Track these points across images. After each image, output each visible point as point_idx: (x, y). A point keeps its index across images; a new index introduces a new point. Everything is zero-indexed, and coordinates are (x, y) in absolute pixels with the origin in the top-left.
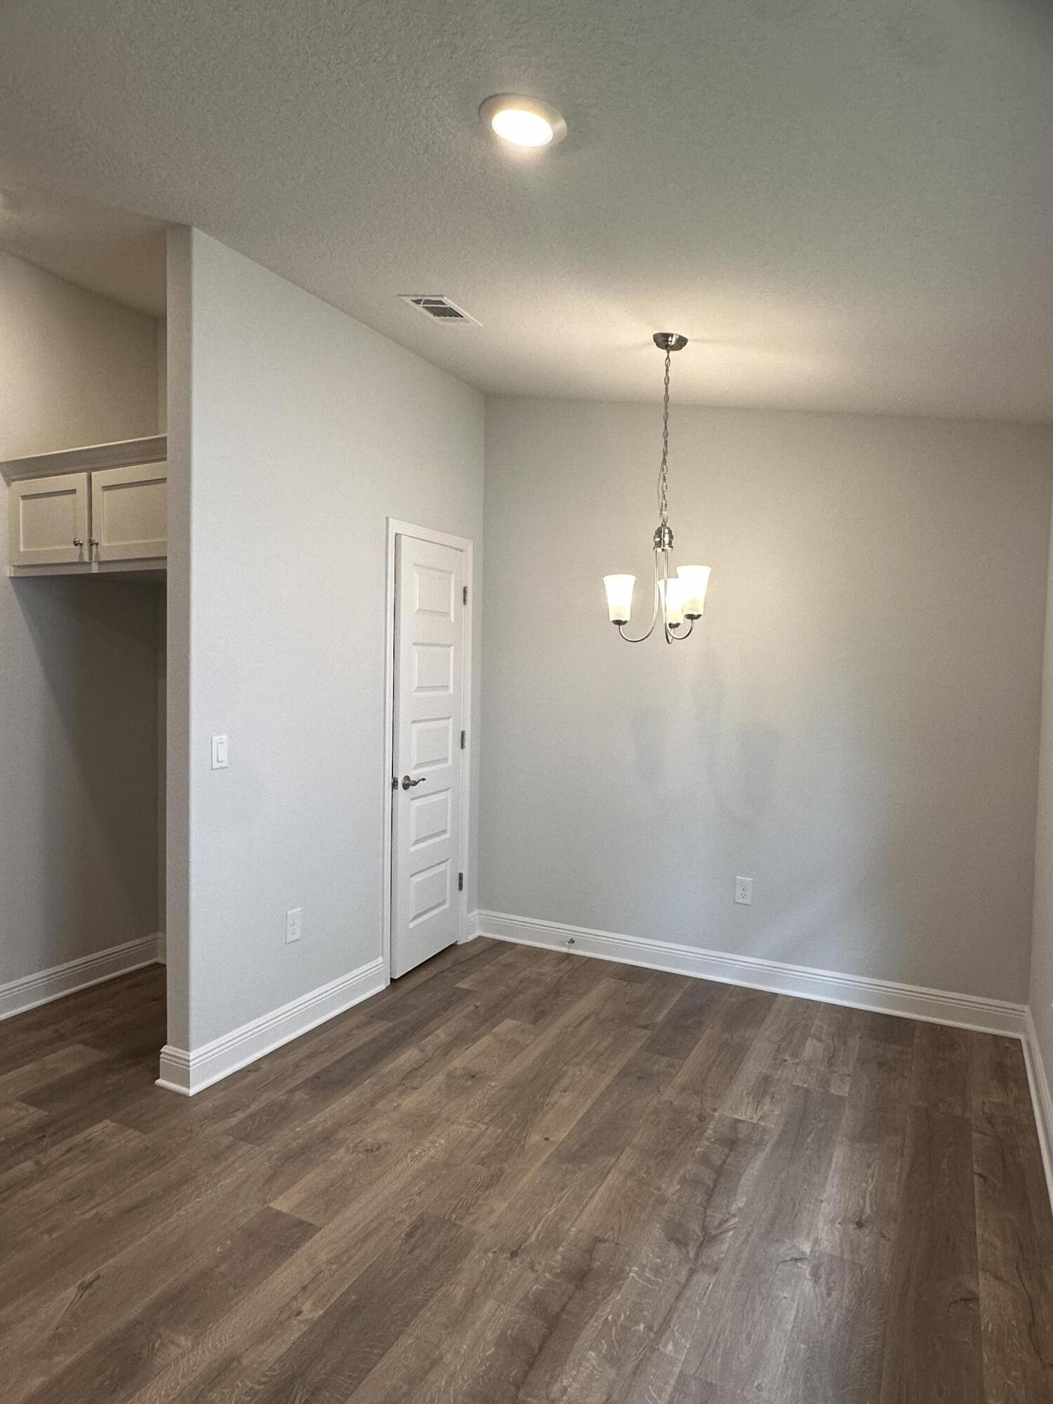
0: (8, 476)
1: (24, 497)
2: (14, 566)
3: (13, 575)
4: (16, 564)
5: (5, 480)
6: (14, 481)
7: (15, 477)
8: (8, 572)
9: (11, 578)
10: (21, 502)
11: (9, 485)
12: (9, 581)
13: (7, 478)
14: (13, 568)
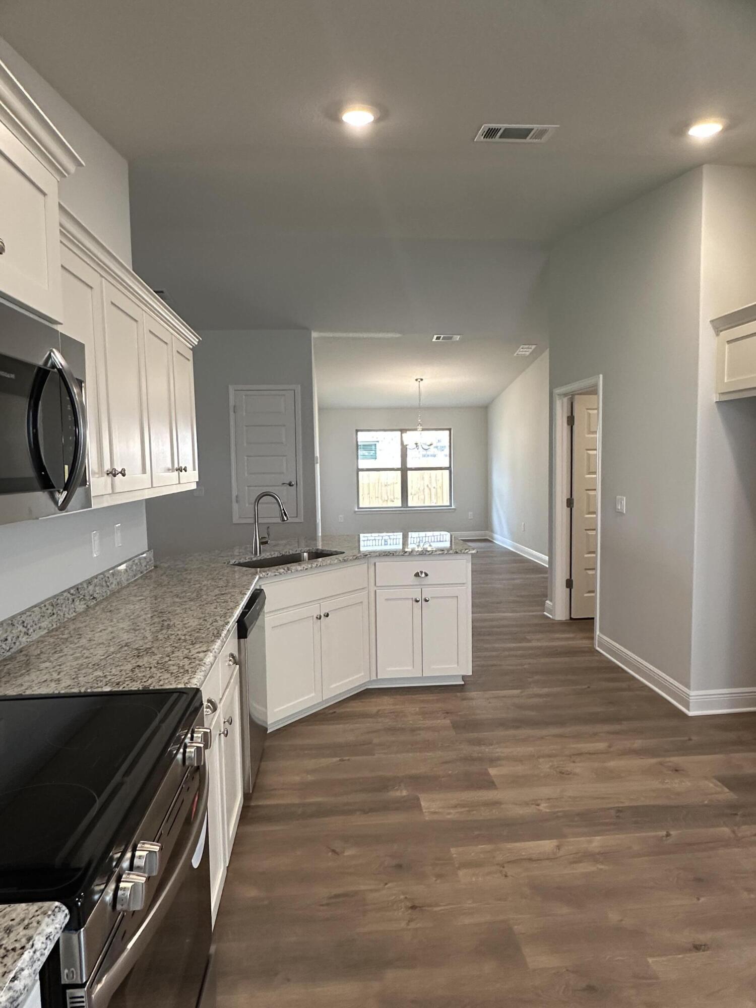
0: (717, 328)
1: (729, 342)
2: (720, 394)
3: (718, 401)
4: (720, 392)
5: (715, 331)
6: (721, 331)
7: (721, 329)
8: (715, 398)
9: (716, 402)
10: (727, 346)
11: (718, 335)
12: (715, 406)
13: (716, 330)
14: (718, 395)
